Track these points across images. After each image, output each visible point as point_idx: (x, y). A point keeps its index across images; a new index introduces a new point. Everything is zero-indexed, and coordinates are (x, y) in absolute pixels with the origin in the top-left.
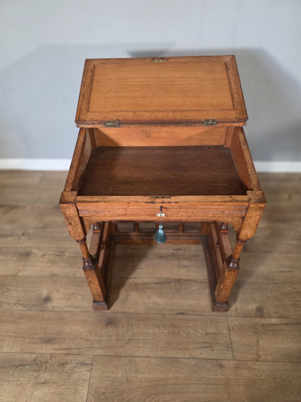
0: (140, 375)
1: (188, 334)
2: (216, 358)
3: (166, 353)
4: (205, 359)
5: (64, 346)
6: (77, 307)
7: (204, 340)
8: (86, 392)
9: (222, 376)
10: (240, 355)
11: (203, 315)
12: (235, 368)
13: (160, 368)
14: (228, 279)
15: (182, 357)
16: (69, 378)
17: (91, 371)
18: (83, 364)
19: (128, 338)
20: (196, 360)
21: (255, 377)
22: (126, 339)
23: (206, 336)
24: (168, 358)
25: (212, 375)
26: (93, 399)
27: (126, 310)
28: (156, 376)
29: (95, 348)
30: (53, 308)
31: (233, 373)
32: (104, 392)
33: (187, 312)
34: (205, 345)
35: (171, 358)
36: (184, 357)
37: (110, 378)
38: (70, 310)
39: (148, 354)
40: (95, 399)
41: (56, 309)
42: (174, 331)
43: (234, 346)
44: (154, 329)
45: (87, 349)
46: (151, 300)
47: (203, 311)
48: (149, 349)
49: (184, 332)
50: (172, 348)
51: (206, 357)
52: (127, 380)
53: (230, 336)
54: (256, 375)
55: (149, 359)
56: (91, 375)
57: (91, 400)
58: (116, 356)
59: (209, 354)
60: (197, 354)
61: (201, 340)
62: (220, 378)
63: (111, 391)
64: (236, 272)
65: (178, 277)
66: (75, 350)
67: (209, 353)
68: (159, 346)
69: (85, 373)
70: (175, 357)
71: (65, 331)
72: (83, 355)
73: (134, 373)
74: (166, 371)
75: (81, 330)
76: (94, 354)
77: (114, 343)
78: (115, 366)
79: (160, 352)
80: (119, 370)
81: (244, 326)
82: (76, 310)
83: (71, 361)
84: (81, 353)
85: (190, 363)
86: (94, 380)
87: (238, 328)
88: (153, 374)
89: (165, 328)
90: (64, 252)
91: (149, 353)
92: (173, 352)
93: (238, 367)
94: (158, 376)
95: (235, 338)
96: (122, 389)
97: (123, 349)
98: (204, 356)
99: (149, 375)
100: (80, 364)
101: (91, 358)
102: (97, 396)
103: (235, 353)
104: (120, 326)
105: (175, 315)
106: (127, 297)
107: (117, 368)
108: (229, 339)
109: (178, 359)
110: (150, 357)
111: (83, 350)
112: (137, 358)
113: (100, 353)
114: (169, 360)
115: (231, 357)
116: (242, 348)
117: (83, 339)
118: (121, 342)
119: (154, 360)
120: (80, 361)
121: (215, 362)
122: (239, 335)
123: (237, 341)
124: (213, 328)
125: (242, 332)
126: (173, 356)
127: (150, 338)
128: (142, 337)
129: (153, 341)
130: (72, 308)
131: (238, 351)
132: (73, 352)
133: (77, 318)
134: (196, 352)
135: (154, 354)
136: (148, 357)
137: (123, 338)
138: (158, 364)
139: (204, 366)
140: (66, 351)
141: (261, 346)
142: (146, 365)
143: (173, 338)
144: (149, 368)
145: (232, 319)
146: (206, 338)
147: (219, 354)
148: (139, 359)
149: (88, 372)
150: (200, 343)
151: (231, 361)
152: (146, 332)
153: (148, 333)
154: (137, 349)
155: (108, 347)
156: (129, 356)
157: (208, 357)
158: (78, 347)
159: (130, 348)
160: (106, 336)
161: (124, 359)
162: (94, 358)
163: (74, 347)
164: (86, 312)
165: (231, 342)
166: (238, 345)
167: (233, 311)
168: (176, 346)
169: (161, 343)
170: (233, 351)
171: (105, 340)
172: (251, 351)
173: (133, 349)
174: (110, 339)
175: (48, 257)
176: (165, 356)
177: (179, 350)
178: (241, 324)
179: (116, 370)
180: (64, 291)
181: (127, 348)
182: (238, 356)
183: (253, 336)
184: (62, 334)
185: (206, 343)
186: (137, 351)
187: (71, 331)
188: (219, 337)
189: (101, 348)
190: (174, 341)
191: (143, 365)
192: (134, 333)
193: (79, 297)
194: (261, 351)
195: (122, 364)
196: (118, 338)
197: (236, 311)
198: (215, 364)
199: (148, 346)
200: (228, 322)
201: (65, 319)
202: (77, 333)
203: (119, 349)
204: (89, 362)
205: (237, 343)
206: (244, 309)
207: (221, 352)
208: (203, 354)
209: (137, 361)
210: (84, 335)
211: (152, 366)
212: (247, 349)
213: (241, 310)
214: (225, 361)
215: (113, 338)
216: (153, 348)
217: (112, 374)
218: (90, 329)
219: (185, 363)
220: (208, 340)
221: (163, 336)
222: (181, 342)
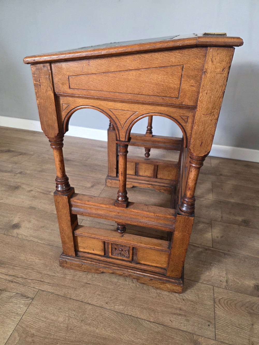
0: (85, 325)
2: (191, 332)
3: (126, 308)
4: (175, 329)
5: (11, 272)
6: (41, 239)
7: (179, 306)
8: (13, 327)
10: (225, 335)
13: (114, 325)
15: (146, 319)
17: (29, 306)
18: (23, 296)
19: (85, 281)
20: (163, 327)
22: (82, 282)
23: (182, 302)
24: (127, 315)
26: (18, 338)
28: (105, 332)
29: (44, 282)
30: (18, 234)
32: (33, 334)
35: (131, 316)
36: (148, 320)
37: (48, 319)
38: (33, 240)
39: (103, 304)
40: (20, 339)
41: (20, 237)
43: (218, 323)
44: (118, 279)
45: (35, 281)
50: (135, 305)
51: (177, 327)
52: (67, 327)
53: (214, 309)
55: (102, 310)
56: (28, 310)
57: (15, 338)
58: (65, 297)
59: (181, 324)
60: (166, 319)
61: (175, 305)
63: (43, 336)
66: (21, 279)
68: (119, 298)
69: (22, 306)
70: (136, 316)
71: (20, 258)
72: (28, 286)
73: (79, 322)
74: (120, 331)
75: (37, 261)
76: (40, 288)
77: (67, 282)
78: (58, 308)
79: (119, 306)
80: (62, 313)
81: (236, 302)
82: (40, 242)
83: (12, 289)
84: (26, 284)
85: (154, 328)
86: (28, 317)
87: (227, 302)
88: (102, 329)
91: (105, 303)
92: (135, 310)
94: (107, 333)
95: (220, 312)
96: (57, 336)
97: (75, 291)
98: (175, 324)
99: (97, 329)
100: (19, 295)
101: (35, 291)
102: (24, 336)
103: (218, 332)
107: (60, 310)
109: (139, 319)
110: (104, 308)
111: (29, 281)
112: (88, 306)
113: (48, 289)
114: (127, 318)
115: (212, 335)
116: (229, 328)
117: (35, 271)
118: (75, 284)
119: (108, 312)
120: (21, 292)
121: (188, 336)
122: (227, 311)
123: (224, 317)
124: (193, 295)
125: (232, 309)
126: (133, 314)
127: (111, 287)
128: (102, 284)
129: (114, 291)
130: (37, 239)
131: (222, 330)
132: (18, 281)
133: (37, 249)
134: (164, 317)
135: (110, 306)
136: (102, 307)
137: (79, 280)
138: (112, 319)
139: (172, 337)
140: (11, 278)
141: (257, 331)
142: (97, 317)
143: (140, 294)
144: (99, 320)
145: (221, 290)
146: (182, 304)
147: (196, 328)
148: (90, 307)
149: (25, 305)
150: (172, 308)
151: (210, 340)
152: (109, 280)
153: (111, 282)
154: (92, 296)
155: (58, 285)
156: (80, 301)
157: (181, 327)
158: (26, 277)
159: (83, 293)
160: (61, 273)
161: (73, 302)
162: (38, 292)
163: (22, 276)
164: (50, 245)
165: (215, 317)
166: (224, 322)
167: (223, 282)
168: (141, 303)
169: (122, 295)
170: (216, 329)
171: (58, 277)
172: (241, 334)
173: (87, 294)
174: (64, 278)
175: (34, 193)
176: (124, 311)
177: (144, 309)
178: (232, 299)
179: (58, 312)
180: (36, 222)
181: (81, 292)
182: (222, 337)
183: (246, 317)
184: (15, 260)
185: (180, 310)
186: (90, 298)
187: (26, 259)
188: (200, 307)
189: (51, 284)
190: (140, 297)
191: (92, 315)
192: (93, 278)
193: (48, 231)
194: (256, 338)
195: (68, 308)
196: (73, 279)
197: (227, 283)
198: (188, 339)
199: (106, 295)
200: (215, 293)
201: (25, 247)
202: (30, 263)
203: (71, 291)
204: (30, 295)
205: (223, 320)
206: (238, 283)
207: (199, 326)
208: (174, 322)
209: (87, 309)
210: (37, 267)
211: (103, 319)
212: (236, 331)
213: (234, 284)
214: (202, 339)
215: (68, 277)
216: (111, 298)
217: (52, 316)
218: (47, 262)
219: (147, 326)
220: (184, 307)
221: (128, 289)
222: (148, 301)
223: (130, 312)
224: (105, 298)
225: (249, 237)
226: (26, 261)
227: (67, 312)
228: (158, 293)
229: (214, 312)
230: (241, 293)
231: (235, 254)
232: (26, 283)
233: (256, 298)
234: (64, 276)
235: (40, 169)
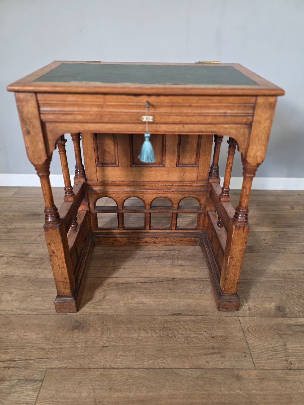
0: (116, 393)
1: (187, 338)
2: (230, 367)
3: (156, 362)
4: (213, 369)
5: (3, 357)
6: (33, 310)
7: (211, 345)
9: (241, 391)
10: (263, 362)
11: (207, 316)
12: (259, 379)
13: (148, 383)
14: (236, 245)
15: (180, 367)
16: (3, 401)
17: (40, 390)
18: (28, 380)
19: (101, 344)
20: (201, 370)
21: (290, 390)
22: (98, 346)
23: (212, 340)
24: (159, 368)
25: (226, 390)
27: (101, 311)
28: (140, 394)
29: (50, 359)
31: (257, 387)
33: (185, 313)
34: (211, 351)
35: (163, 368)
36: (183, 367)
37: (68, 399)
38: (22, 313)
39: (129, 364)
41: (3, 313)
42: (168, 335)
43: (253, 351)
44: (139, 333)
45: (38, 360)
46: (136, 300)
47: (206, 312)
48: (131, 358)
49: (181, 335)
50: (165, 356)
51: (214, 366)
52: (95, 401)
53: (246, 339)
54: (292, 389)
55: (130, 371)
56: (39, 395)
58: (82, 368)
59: (218, 363)
60: (202, 362)
61: (206, 345)
62: (238, 394)
64: (245, 229)
65: (171, 277)
66: (20, 362)
67: (218, 361)
68: (146, 353)
69: (30, 393)
70: (170, 367)
71: (10, 338)
72: (31, 368)
73: (107, 391)
74: (157, 387)
75: (34, 336)
76: (48, 367)
77: (79, 352)
78: (77, 383)
79: (147, 361)
80: (84, 388)
81: (263, 327)
82: (31, 313)
83: (11, 376)
84: (28, 366)
85: (192, 374)
86: (43, 403)
87: (256, 329)
88: (136, 391)
89: (154, 331)
90: (27, 254)
91: (132, 363)
92: (167, 360)
93: (264, 379)
94: (143, 394)
97: (92, 358)
98: (211, 365)
99: (130, 393)
100: (23, 381)
101: (42, 371)
103: (256, 360)
104: (91, 330)
105: (168, 316)
106: (104, 298)
107: (81, 385)
108: (245, 343)
109: (174, 370)
110: (132, 368)
111: (31, 361)
112: (113, 371)
113: (58, 365)
114: (160, 372)
115: (251, 365)
116: (265, 353)
117: (35, 348)
118: (90, 350)
119: (138, 372)
120: (25, 377)
121: (228, 373)
122: (258, 338)
123: (257, 345)
124: (222, 330)
125: (261, 335)
126: (166, 366)
127: (133, 343)
128: (122, 343)
129: (137, 347)
130: (26, 311)
131: (259, 357)
132: (17, 365)
133: (30, 322)
134: (199, 360)
135: (138, 364)
136: (129, 368)
137: (94, 345)
138: (144, 377)
139: (213, 379)
140: (6, 364)
141: (291, 350)
142: (127, 380)
143: (167, 343)
144: (130, 383)
145: (246, 319)
146: (213, 342)
147: (234, 362)
148: (115, 371)
149: (35, 391)
150: (205, 348)
151: (251, 370)
152: (128, 337)
153: (131, 338)
154: (114, 358)
155: (70, 357)
156: (102, 368)
157: (218, 366)
158: (25, 358)
159: (103, 358)
160: (69, 342)
161: (94, 372)
162: (47, 371)
163: (19, 359)
164: (45, 315)
165: (248, 346)
166: (259, 350)
167: (246, 311)
168: (171, 352)
169: (148, 349)
170: (253, 358)
171: (67, 348)
172: (278, 357)
173: (108, 358)
174: (75, 347)
175: (6, 259)
176: (155, 366)
177: (176, 357)
178: (259, 325)
179: (78, 388)
180: (19, 292)
181: (100, 358)
182: (261, 364)
183: (277, 339)
184: (4, 342)
185: (213, 348)
186: (113, 361)
187: (19, 338)
188: (231, 341)
189: (60, 358)
190: (168, 346)
191: (121, 380)
192: (110, 339)
193: (38, 299)
194: (292, 357)
195: (89, 380)
196: (86, 345)
197: (250, 311)
198: (229, 375)
199: (130, 354)
200: (241, 323)
201: (13, 324)
202: (26, 341)
203: (87, 359)
204: (38, 378)
205: (257, 348)
206: (260, 308)
207: (236, 360)
208: (211, 362)
209: (112, 375)
210: (37, 343)
211: (135, 381)
212: (272, 355)
213: (257, 309)
214: (243, 371)
215: (79, 345)
216: (137, 356)
217: (72, 394)
218: (47, 335)
219: (184, 374)
220: (215, 345)
221: (152, 341)
222: (178, 348)
223: (161, 365)
224: (130, 357)
225: (257, 262)
226: (20, 340)
227: (90, 385)
228: (186, 337)
229: (247, 342)
230: (265, 317)
231: (249, 281)
232: (28, 364)
233: (280, 318)
234: (73, 345)
235: (5, 230)
